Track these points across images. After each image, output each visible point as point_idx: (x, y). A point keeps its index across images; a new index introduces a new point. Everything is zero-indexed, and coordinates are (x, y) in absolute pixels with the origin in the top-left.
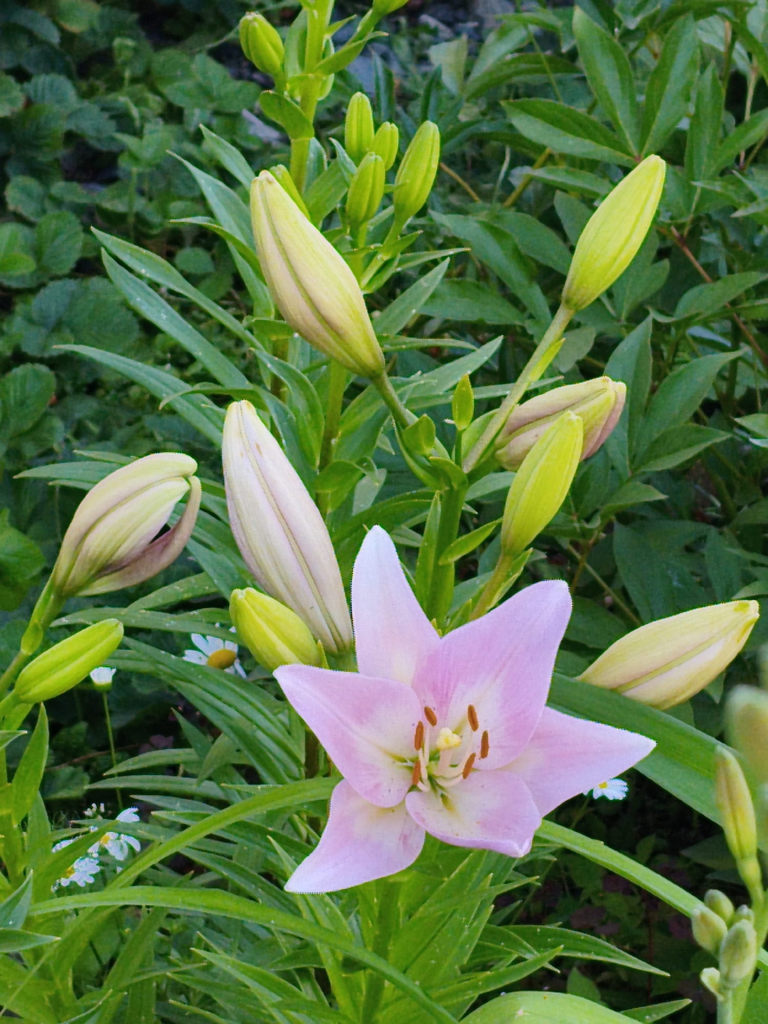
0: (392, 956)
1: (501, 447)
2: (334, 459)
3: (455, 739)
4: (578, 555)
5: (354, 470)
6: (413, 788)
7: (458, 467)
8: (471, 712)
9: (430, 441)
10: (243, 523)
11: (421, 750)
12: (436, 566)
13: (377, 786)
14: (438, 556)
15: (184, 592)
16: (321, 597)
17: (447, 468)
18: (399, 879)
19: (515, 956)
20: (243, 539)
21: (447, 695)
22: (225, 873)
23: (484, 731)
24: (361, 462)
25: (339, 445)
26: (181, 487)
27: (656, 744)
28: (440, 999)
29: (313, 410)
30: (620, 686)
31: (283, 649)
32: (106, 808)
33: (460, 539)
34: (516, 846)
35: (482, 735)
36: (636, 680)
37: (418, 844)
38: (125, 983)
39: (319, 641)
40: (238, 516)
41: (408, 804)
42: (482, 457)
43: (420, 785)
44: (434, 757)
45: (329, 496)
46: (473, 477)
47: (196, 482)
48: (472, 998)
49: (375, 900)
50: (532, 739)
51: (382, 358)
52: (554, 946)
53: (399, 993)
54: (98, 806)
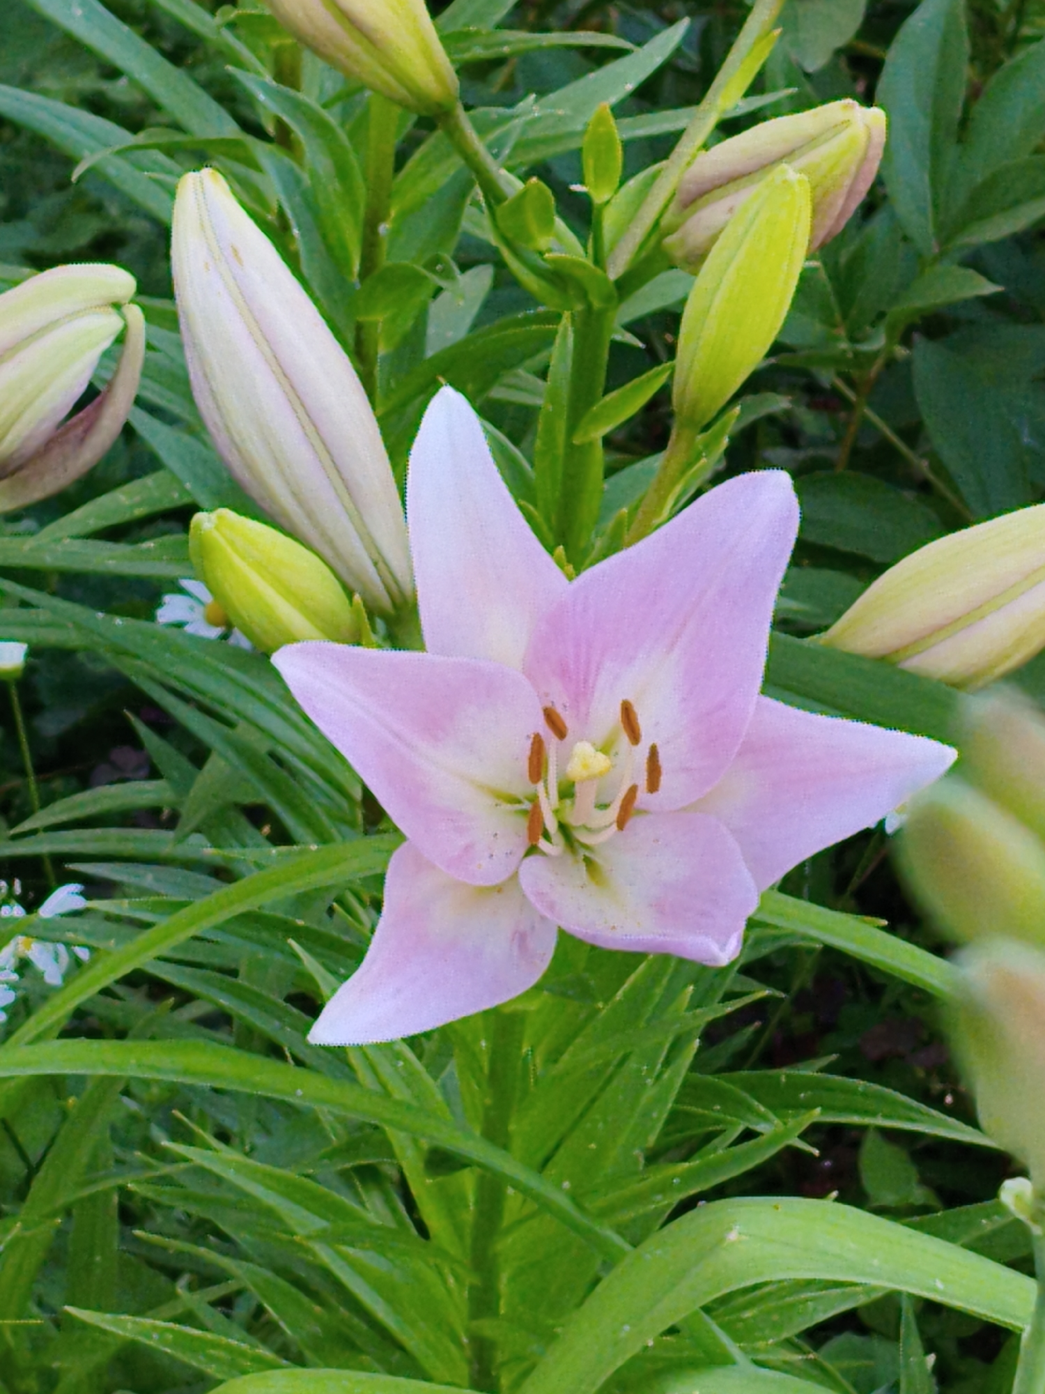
0: (517, 1143)
1: (671, 230)
2: (385, 260)
3: (600, 762)
4: (851, 395)
5: (418, 280)
6: (532, 850)
7: (599, 271)
8: (627, 712)
9: (547, 225)
10: (215, 389)
11: (541, 785)
12: (570, 447)
13: (468, 848)
14: (572, 429)
15: (132, 507)
16: (359, 513)
17: (578, 273)
18: (519, 1007)
19: (740, 1129)
20: (218, 419)
21: (586, 681)
22: (225, 1002)
23: (651, 743)
24: (431, 265)
25: (395, 233)
26: (110, 324)
27: (956, 753)
28: (604, 1213)
29: (342, 172)
30: (897, 651)
31: (289, 614)
32: (23, 887)
33: (608, 398)
34: (715, 948)
35: (648, 751)
36: (922, 640)
37: (546, 950)
38: (62, 1200)
39: (357, 597)
40: (205, 376)
41: (525, 881)
42: (642, 246)
43: (543, 844)
44: (567, 792)
45: (380, 324)
46: (626, 286)
47: (135, 314)
48: (669, 1205)
49: (483, 1044)
50: (740, 754)
51: (453, 81)
52: (809, 1106)
53: (532, 1206)
54: (11, 885)
